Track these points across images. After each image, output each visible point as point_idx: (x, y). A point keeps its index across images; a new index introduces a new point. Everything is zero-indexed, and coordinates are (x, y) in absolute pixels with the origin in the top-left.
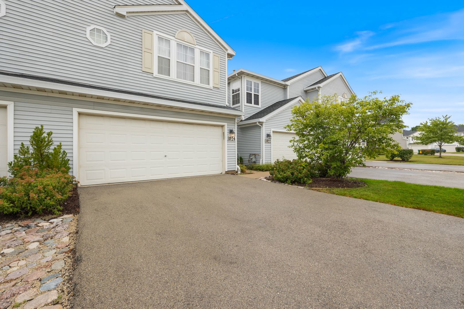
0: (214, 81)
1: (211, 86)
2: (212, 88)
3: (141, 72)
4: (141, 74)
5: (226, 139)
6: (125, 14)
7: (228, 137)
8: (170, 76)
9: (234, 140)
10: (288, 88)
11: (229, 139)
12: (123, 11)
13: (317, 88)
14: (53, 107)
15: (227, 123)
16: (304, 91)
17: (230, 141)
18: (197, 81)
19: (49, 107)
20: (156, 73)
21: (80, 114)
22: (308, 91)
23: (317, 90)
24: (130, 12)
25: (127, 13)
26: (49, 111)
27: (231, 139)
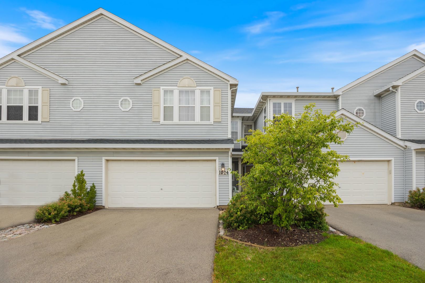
0: (214, 116)
1: (212, 121)
2: (213, 123)
3: (152, 122)
4: (151, 124)
5: (218, 173)
6: (140, 82)
7: (220, 171)
8: (174, 120)
9: (227, 174)
10: (340, 98)
11: (221, 174)
12: (138, 81)
13: (391, 89)
14: (94, 158)
15: (218, 157)
16: (375, 96)
17: (222, 176)
18: (198, 120)
19: (92, 158)
20: (162, 121)
21: (107, 160)
22: (382, 94)
23: (393, 92)
24: (144, 80)
25: (142, 81)
26: (92, 160)
27: (224, 173)
